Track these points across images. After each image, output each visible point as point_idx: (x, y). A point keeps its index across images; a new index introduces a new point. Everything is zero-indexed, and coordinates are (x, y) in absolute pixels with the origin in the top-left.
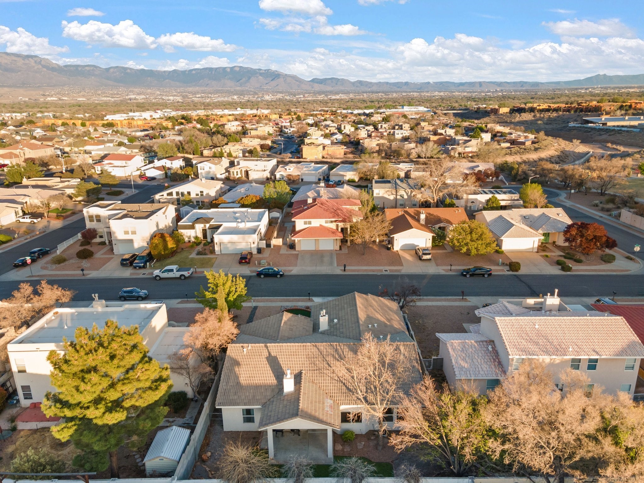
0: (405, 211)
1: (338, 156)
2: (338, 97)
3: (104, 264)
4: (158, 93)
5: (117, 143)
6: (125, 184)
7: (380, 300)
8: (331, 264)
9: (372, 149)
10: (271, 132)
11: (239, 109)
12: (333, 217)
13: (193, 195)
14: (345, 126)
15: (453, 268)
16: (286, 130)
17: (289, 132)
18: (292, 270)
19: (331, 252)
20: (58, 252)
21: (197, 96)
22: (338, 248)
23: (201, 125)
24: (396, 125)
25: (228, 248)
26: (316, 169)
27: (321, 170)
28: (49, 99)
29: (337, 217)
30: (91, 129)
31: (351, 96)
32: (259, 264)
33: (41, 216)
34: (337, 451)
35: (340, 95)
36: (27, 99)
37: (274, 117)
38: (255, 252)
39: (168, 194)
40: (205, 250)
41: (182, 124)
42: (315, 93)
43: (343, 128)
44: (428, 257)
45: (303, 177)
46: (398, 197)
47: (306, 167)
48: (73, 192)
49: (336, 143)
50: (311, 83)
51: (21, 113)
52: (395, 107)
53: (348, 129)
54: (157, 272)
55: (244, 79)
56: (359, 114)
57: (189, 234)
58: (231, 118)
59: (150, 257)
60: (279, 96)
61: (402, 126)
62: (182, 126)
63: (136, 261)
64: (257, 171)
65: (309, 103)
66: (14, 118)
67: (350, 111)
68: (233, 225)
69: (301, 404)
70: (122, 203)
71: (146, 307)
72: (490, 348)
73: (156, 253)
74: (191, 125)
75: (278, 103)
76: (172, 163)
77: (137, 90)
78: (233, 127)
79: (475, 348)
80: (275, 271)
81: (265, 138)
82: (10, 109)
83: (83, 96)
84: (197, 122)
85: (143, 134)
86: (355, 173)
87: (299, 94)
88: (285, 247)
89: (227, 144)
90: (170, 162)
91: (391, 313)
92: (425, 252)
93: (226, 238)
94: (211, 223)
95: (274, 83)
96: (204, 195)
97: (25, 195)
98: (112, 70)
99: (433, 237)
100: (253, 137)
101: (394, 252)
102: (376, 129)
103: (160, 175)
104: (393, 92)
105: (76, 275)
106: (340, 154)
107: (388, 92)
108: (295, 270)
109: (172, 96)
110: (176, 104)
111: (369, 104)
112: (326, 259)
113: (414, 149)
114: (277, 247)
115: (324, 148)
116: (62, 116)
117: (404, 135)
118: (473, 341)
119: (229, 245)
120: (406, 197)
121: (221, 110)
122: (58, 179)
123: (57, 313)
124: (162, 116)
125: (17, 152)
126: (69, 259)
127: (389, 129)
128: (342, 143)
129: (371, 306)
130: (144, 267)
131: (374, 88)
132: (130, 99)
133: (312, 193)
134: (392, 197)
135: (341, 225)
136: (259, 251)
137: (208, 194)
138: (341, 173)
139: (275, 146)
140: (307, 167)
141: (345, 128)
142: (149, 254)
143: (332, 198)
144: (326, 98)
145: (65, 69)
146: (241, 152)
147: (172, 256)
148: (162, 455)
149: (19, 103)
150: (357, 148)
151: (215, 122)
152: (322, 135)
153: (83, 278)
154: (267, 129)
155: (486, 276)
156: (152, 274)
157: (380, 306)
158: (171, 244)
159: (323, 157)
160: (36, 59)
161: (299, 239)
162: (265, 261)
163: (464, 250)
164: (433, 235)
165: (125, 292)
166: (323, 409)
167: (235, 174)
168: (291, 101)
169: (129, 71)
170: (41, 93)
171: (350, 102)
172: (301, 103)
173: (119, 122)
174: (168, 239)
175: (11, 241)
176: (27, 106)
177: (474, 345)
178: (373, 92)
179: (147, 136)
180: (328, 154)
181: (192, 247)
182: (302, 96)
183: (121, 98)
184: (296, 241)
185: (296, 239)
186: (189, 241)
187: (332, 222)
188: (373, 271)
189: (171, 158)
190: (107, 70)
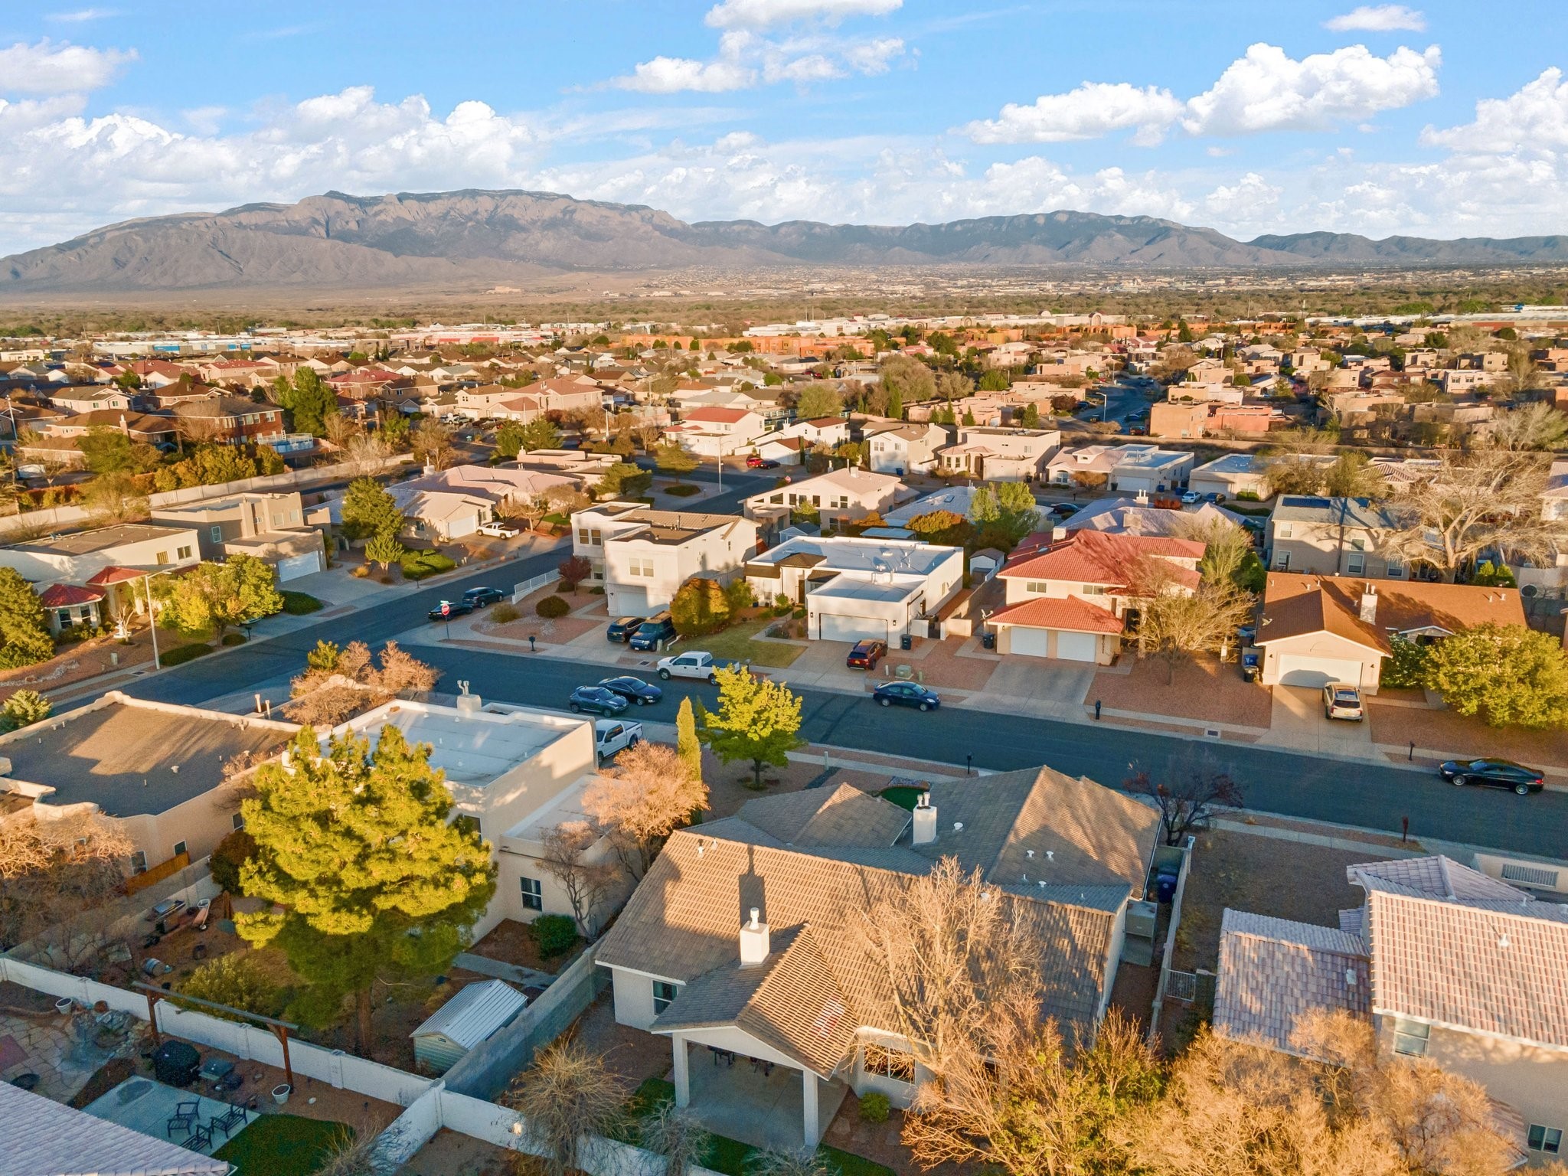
0: (1325, 584)
1: (1250, 434)
2: (1325, 283)
3: (581, 632)
4: (874, 277)
5: (739, 387)
6: (707, 472)
7: (1111, 799)
8: (1071, 696)
9: (1352, 416)
10: (1096, 369)
11: (1046, 313)
12: (1105, 579)
13: (825, 505)
14: (1301, 358)
15: (1417, 752)
16: (1138, 365)
17: (1144, 369)
18: (963, 698)
19: (1083, 668)
20: (515, 599)
21: (960, 283)
22: (1106, 660)
23: (937, 349)
24: (1464, 356)
25: (836, 627)
26: (1157, 461)
27: (1169, 465)
28: (656, 293)
29: (1113, 579)
30: (703, 356)
31: (1367, 279)
32: (893, 673)
33: (520, 524)
34: (833, 1134)
35: (1334, 277)
36: (617, 295)
37: (1126, 333)
38: (895, 644)
39: (774, 500)
40: (791, 626)
41: (895, 346)
42: (1261, 274)
43: (1295, 363)
44: (1353, 713)
45: (1118, 480)
46: (1347, 547)
47: (1130, 455)
48: (599, 482)
49: (1259, 399)
50: (1254, 249)
51: (595, 322)
52: (1491, 307)
53: (1309, 364)
54: (665, 662)
55: (1077, 242)
56: (1368, 328)
57: (764, 588)
58: (1014, 334)
59: (668, 630)
60: (1162, 282)
61: (1481, 357)
62: (894, 352)
63: (637, 634)
64: (1007, 458)
65: (1238, 298)
66: (582, 332)
67: (1343, 319)
68: (865, 576)
69: (756, 997)
70: (652, 508)
71: (552, 724)
72: (1350, 978)
73: (681, 621)
74: (913, 350)
75: (1154, 300)
76: (819, 433)
77: (828, 272)
78: (1008, 354)
79: (1304, 966)
80: (915, 693)
81: (1074, 383)
82: (583, 316)
83: (721, 286)
84: (930, 344)
85: (804, 367)
86: (1258, 477)
87: (1215, 276)
88: (976, 642)
89: (971, 394)
90: (815, 429)
91: (1122, 832)
92: (1342, 698)
93: (834, 604)
94: (816, 568)
95: (1152, 250)
96: (849, 505)
97: (507, 482)
98: (783, 230)
99: (1385, 662)
100: (1043, 380)
101: (1262, 689)
102: (1397, 365)
103: (788, 457)
104: (1502, 266)
105: (516, 648)
106: (1256, 430)
107: (1485, 266)
108: (971, 699)
109: (903, 283)
110: (907, 303)
111: (1415, 299)
112: (1064, 684)
113: (1485, 421)
114: (956, 640)
115: (1213, 410)
116: (668, 327)
117: (1477, 383)
118: (1304, 948)
119: (840, 621)
120: (1369, 547)
121: (1001, 316)
122: (581, 455)
123: (396, 709)
124: (863, 328)
125: (535, 397)
126: (524, 616)
127: (1438, 366)
128: (1272, 400)
129: (1069, 807)
130: (651, 648)
131: (1443, 258)
132: (812, 292)
133: (1106, 518)
134: (1327, 546)
135: (1124, 601)
136: (907, 642)
137: (857, 505)
138: (1222, 475)
139: (1094, 402)
140: (1135, 456)
141: (1301, 364)
142: (667, 622)
143: (1155, 535)
144: (1289, 287)
145: (695, 231)
146: (999, 413)
147: (716, 633)
148: (445, 1030)
149: (602, 304)
150: (1314, 414)
151: (972, 344)
152: (1227, 379)
153: (530, 655)
154: (1089, 361)
155: (1521, 791)
156: (655, 664)
157: (1099, 812)
158: (717, 605)
159: (1207, 435)
160: (643, 212)
161: (1007, 625)
162: (907, 668)
163: (1471, 706)
164: (1383, 654)
165: (582, 694)
166: (809, 1022)
167: (953, 463)
168: (1189, 295)
169: (817, 230)
170: (645, 281)
171: (1357, 296)
172: (1214, 300)
173: (763, 342)
174: (714, 594)
175: (450, 568)
176: (614, 308)
177: (1304, 959)
178: (1435, 268)
179: (809, 372)
180: (1222, 428)
181: (765, 617)
182: (1223, 282)
183: (794, 291)
184: (999, 630)
185: (999, 624)
186: (767, 605)
187: (1101, 591)
188: (1176, 728)
189: (820, 420)
190: (775, 229)
